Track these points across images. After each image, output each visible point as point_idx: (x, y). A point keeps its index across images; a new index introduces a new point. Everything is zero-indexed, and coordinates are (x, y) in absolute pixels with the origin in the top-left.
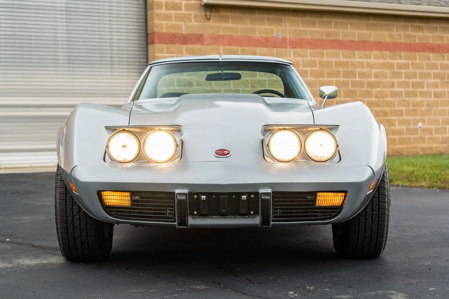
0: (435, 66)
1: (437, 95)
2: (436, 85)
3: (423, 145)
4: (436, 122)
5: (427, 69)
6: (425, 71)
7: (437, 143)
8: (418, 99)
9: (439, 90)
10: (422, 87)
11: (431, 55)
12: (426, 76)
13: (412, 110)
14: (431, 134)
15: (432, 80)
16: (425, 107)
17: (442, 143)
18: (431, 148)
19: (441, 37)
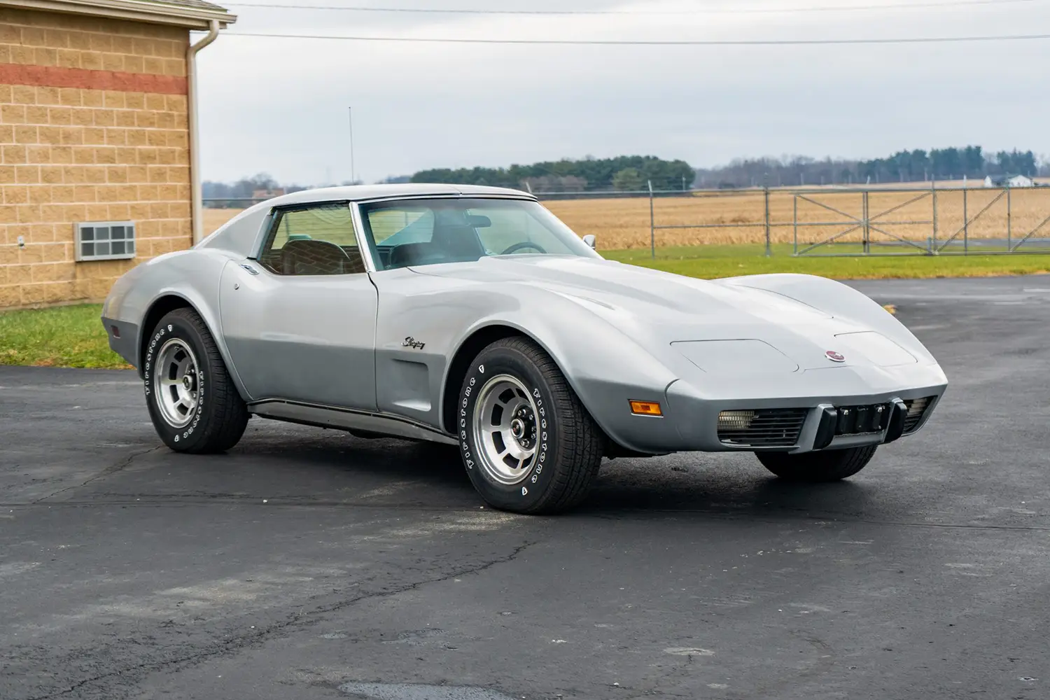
0: (41, 115)
1: (48, 177)
2: (45, 157)
3: (27, 284)
4: (48, 233)
5: (29, 120)
6: (27, 124)
7: (50, 279)
8: (17, 185)
9: (49, 165)
10: (22, 159)
11: (35, 90)
12: (27, 134)
13: (7, 208)
14: (40, 259)
15: (38, 145)
16: (28, 203)
17: (59, 278)
18: (39, 290)
19: (49, 52)
